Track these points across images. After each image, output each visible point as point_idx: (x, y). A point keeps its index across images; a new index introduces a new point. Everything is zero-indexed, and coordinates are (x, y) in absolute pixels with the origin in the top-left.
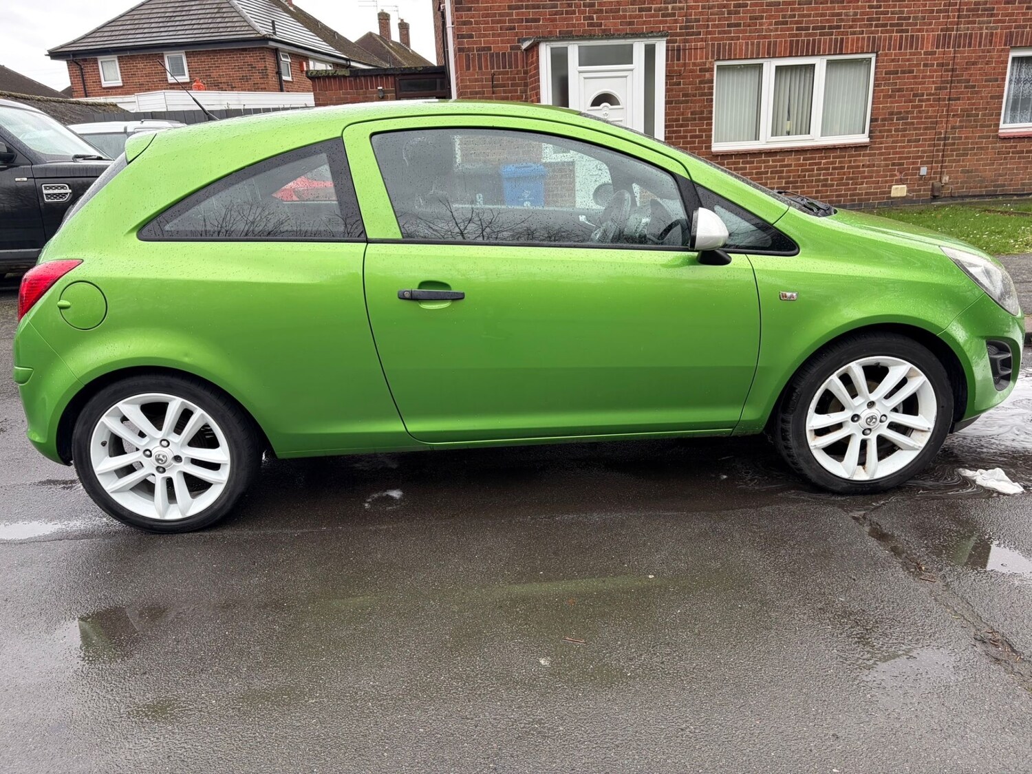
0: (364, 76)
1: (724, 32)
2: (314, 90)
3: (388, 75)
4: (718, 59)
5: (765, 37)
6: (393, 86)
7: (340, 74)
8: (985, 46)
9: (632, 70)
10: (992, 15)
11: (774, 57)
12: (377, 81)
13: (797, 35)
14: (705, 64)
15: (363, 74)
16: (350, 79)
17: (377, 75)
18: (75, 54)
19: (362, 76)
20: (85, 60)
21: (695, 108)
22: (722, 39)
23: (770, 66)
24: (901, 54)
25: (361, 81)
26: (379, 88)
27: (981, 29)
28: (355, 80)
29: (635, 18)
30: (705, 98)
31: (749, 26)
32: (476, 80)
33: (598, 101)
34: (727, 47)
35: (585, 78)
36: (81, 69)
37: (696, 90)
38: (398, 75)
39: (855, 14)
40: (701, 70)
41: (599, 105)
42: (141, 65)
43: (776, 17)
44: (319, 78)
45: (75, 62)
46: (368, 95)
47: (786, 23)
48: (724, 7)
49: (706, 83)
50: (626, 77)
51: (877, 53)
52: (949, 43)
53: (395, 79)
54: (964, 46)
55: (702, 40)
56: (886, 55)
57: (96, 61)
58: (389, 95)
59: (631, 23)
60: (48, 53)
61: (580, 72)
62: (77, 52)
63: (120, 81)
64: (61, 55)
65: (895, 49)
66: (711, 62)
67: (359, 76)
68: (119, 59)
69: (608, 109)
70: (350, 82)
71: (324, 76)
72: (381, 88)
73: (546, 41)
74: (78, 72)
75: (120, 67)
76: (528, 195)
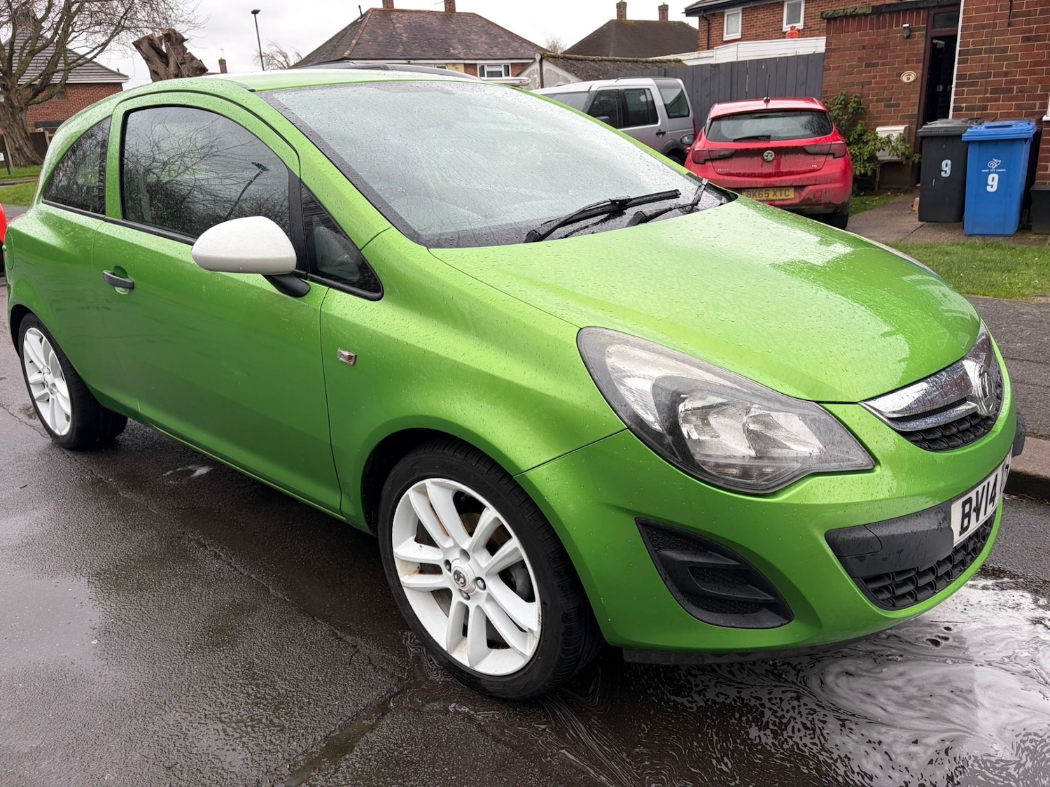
0: (890, 12)
2: (828, 34)
3: (921, 8)
6: (925, 22)
7: (859, 12)
12: (904, 17)
15: (887, 10)
16: (872, 17)
17: (907, 10)
18: (705, 9)
19: (887, 13)
20: (714, 15)
25: (885, 18)
26: (904, 26)
28: (878, 17)
32: (988, 9)
36: (709, 24)
38: (934, 7)
42: (761, 16)
44: (835, 19)
45: (705, 18)
46: (890, 36)
53: (928, 14)
57: (723, 14)
58: (917, 33)
60: (684, 11)
62: (706, 8)
63: (740, 33)
64: (693, 12)
67: (883, 13)
68: (743, 11)
70: (872, 20)
71: (840, 16)
72: (907, 25)
74: (706, 28)
75: (742, 19)
76: (996, 165)
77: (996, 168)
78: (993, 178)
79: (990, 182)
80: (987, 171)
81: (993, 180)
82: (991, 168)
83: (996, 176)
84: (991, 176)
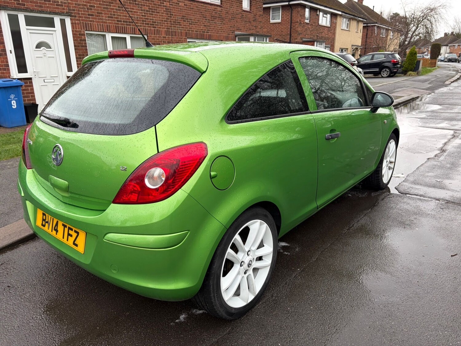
1: (87, 18)
4: (87, 30)
5: (105, 22)
8: (180, 36)
9: (55, 31)
10: (180, 25)
11: (110, 32)
13: (117, 24)
14: (81, 31)
21: (80, 53)
22: (87, 21)
23: (109, 36)
24: (155, 37)
27: (178, 30)
29: (43, 4)
30: (84, 48)
31: (97, 16)
33: (39, 46)
34: (89, 25)
35: (30, 33)
37: (79, 44)
39: (137, 18)
40: (79, 34)
41: (40, 48)
43: (108, 14)
47: (112, 17)
48: (85, 6)
49: (83, 41)
50: (52, 34)
51: (147, 35)
52: (169, 34)
54: (174, 36)
55: (77, 20)
56: (150, 36)
59: (41, 7)
61: (27, 29)
65: (153, 34)
66: (83, 31)
69: (45, 51)
73: (4, 10)
76: (13, 97)
77: (13, 98)
78: (14, 102)
79: (13, 104)
80: (10, 99)
81: (14, 103)
82: (12, 98)
83: (15, 101)
84: (13, 102)
